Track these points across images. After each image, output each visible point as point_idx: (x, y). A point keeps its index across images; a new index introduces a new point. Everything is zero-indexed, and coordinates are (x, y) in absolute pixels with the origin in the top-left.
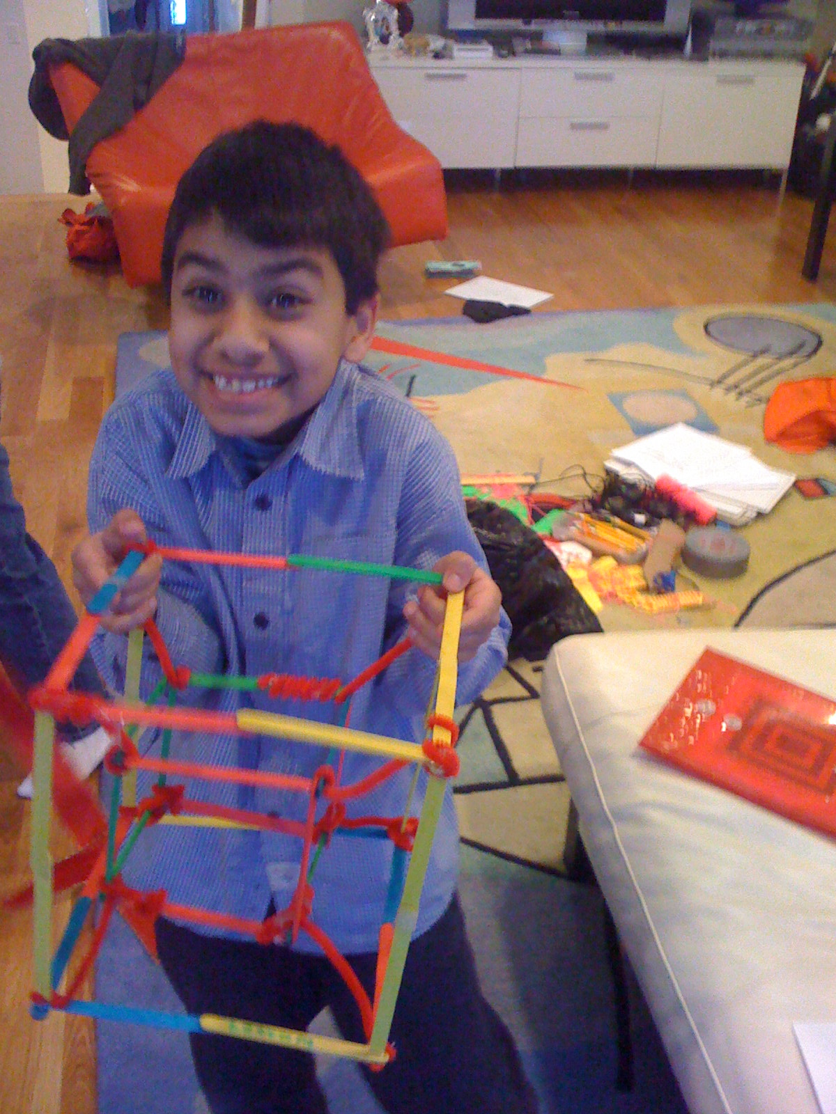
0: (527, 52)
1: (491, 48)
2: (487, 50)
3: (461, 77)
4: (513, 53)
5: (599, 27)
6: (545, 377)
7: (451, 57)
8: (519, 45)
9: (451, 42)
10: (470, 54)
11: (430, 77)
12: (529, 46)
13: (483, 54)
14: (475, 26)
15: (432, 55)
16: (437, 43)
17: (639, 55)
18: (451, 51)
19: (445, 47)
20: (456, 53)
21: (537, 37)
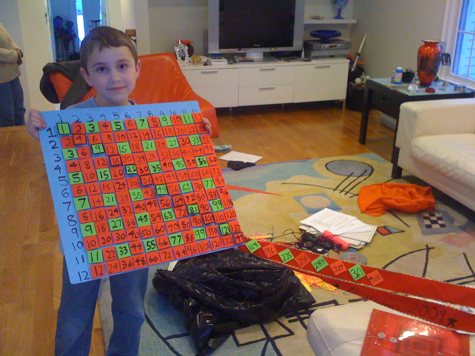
0: (240, 61)
1: (226, 60)
2: (225, 61)
3: (216, 72)
4: (235, 62)
5: (268, 50)
6: (267, 191)
7: (211, 65)
8: (237, 59)
9: (210, 59)
10: (218, 63)
11: (203, 73)
12: (241, 59)
13: (223, 63)
14: (219, 52)
15: (203, 64)
16: (204, 59)
17: (283, 60)
18: (211, 62)
19: (207, 61)
20: (212, 63)
21: (244, 55)
